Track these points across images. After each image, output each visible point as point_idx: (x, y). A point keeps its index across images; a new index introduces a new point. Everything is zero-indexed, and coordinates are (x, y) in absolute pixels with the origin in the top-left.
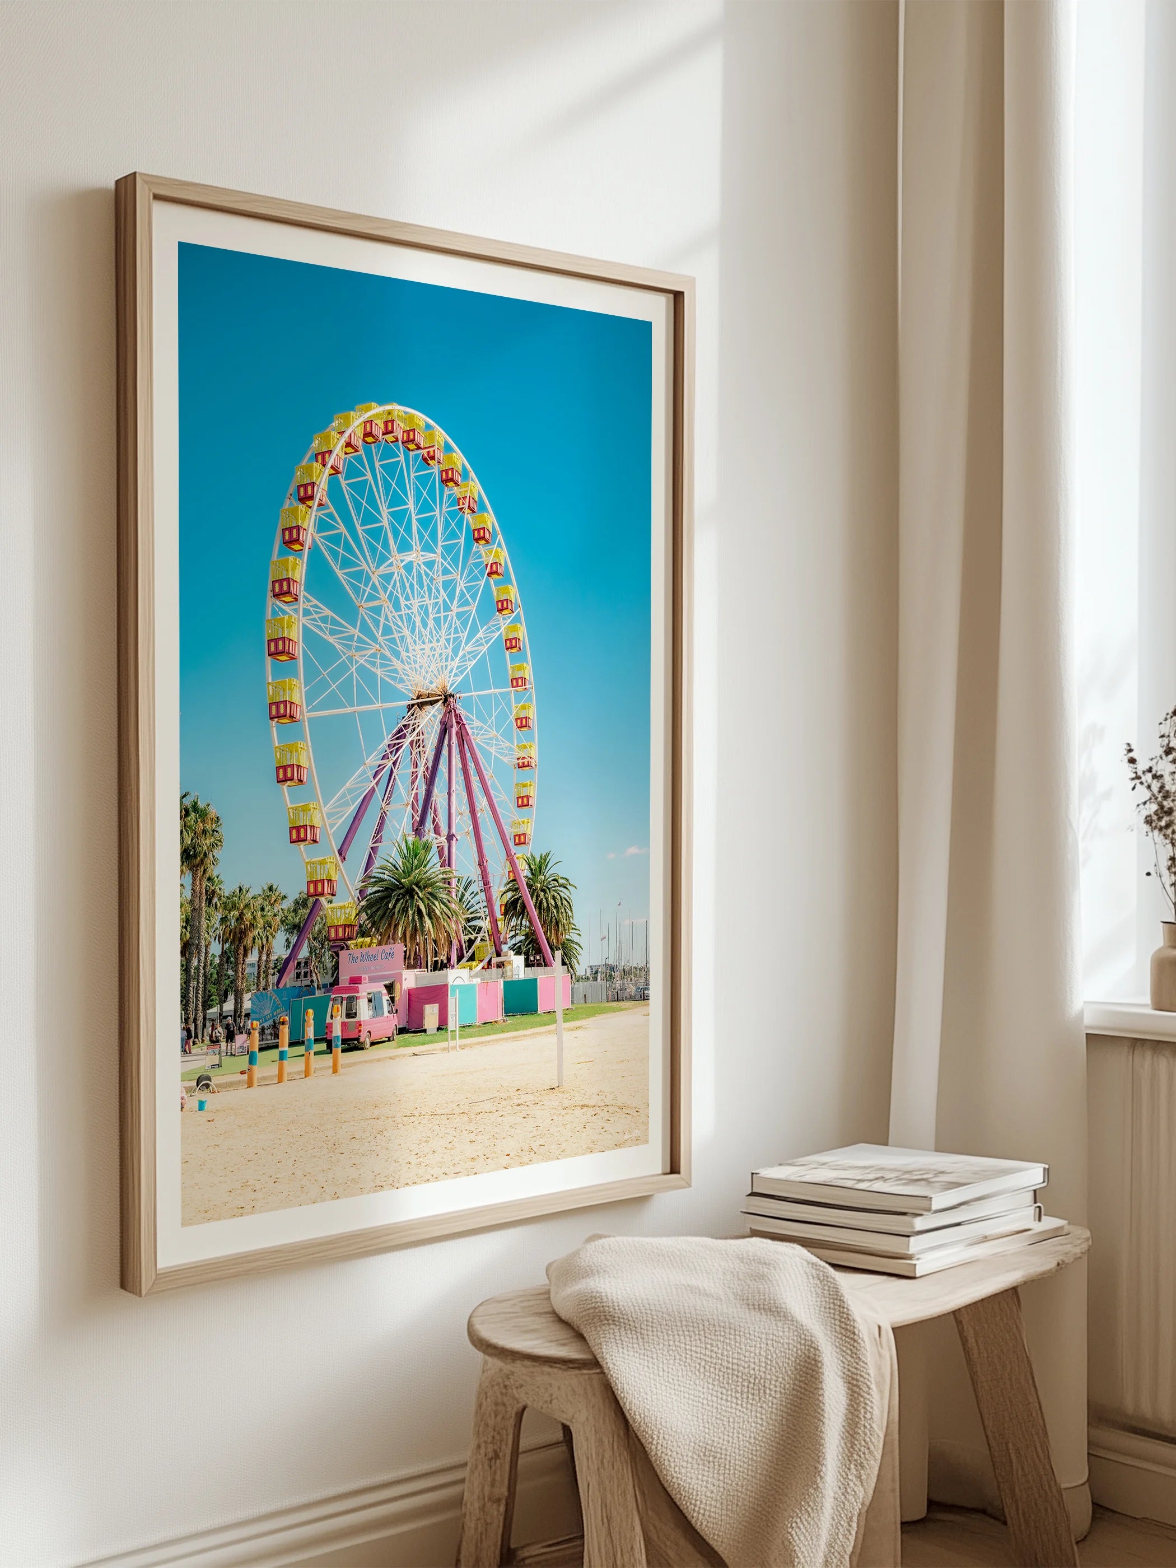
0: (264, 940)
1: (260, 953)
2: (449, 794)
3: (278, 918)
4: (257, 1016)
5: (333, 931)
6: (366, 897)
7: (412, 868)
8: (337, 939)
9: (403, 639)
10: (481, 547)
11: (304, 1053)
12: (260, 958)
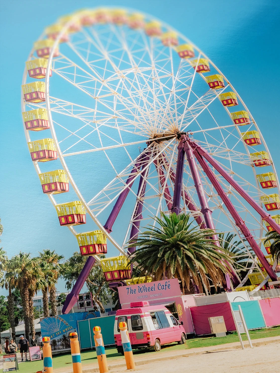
0: (47, 285)
1: (44, 293)
2: (197, 186)
3: (57, 271)
4: (47, 333)
5: (108, 275)
6: (136, 251)
7: (174, 231)
8: (113, 279)
9: (134, 110)
10: (187, 60)
11: (96, 356)
12: (45, 296)
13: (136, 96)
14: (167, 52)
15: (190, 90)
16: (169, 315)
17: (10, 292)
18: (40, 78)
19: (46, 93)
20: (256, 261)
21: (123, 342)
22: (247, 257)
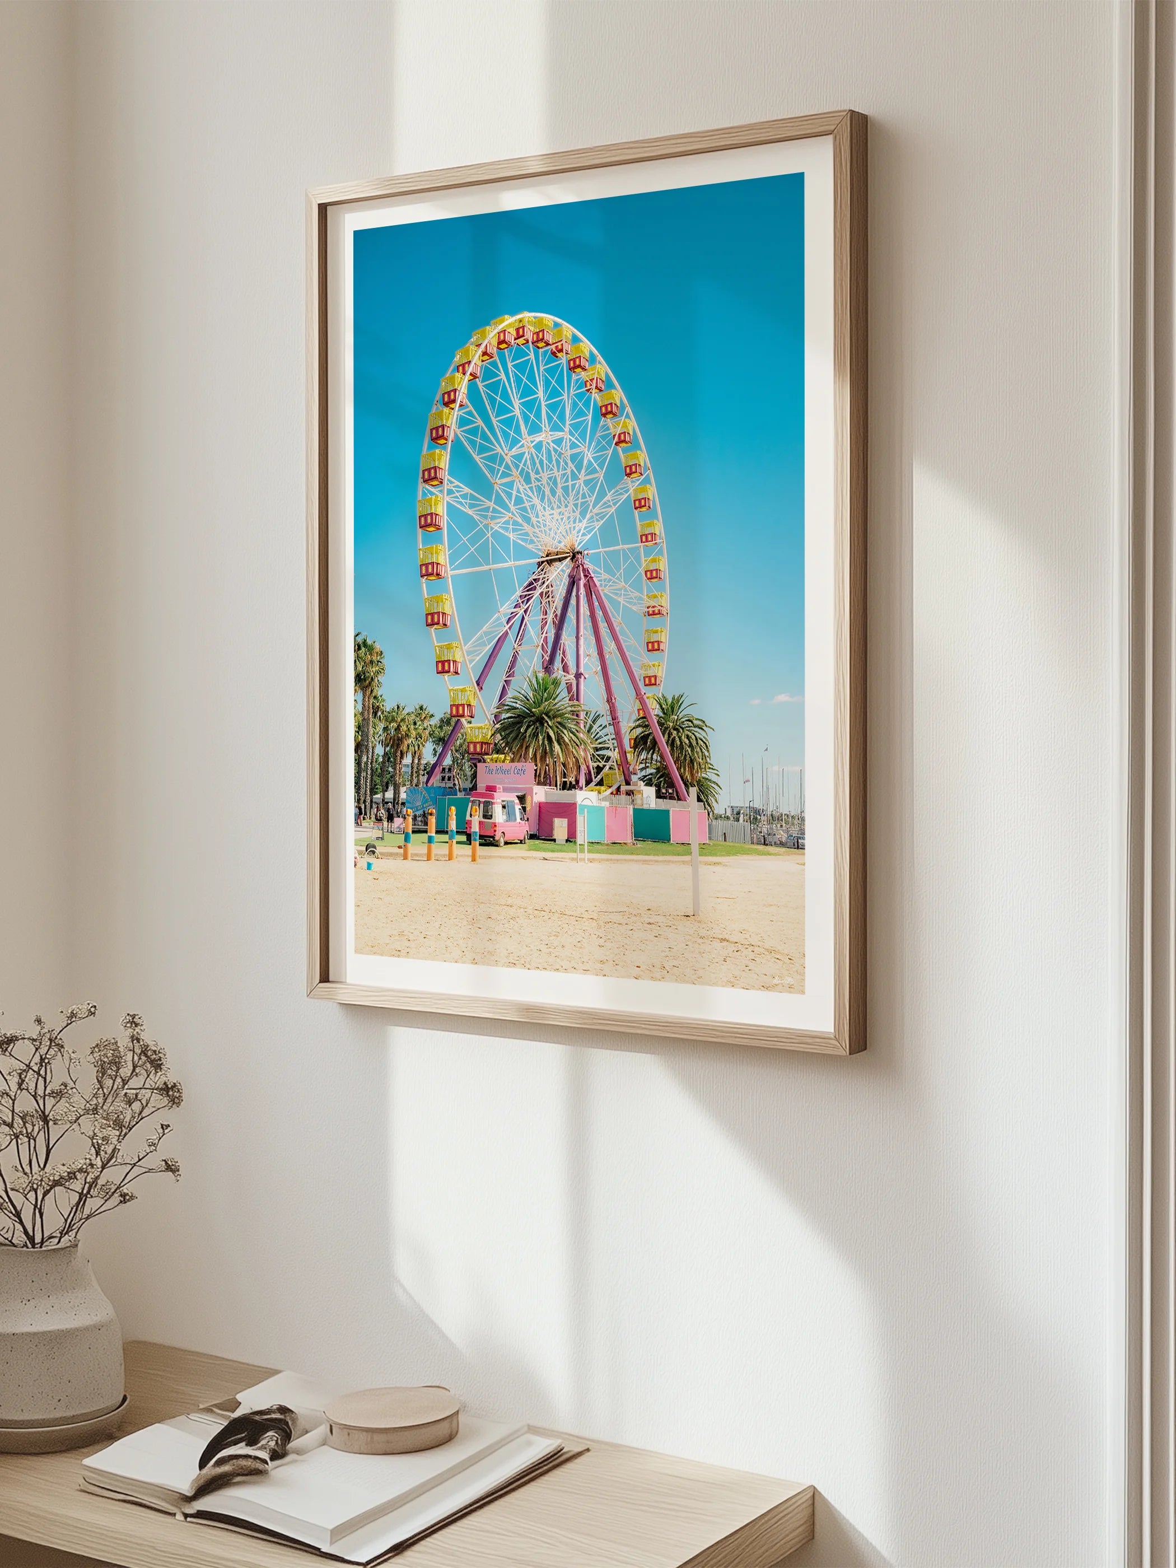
0: (416, 748)
1: (413, 757)
2: (577, 638)
3: (427, 732)
4: (411, 806)
5: (472, 746)
6: (501, 720)
7: (542, 699)
8: (475, 753)
9: (533, 507)
10: (609, 421)
11: (448, 840)
12: (413, 760)
13: (539, 484)
14: (587, 404)
15: (602, 477)
16: (518, 807)
17: (385, 750)
18: (441, 445)
19: (445, 471)
20: (615, 755)
21: (472, 830)
22: (608, 748)
